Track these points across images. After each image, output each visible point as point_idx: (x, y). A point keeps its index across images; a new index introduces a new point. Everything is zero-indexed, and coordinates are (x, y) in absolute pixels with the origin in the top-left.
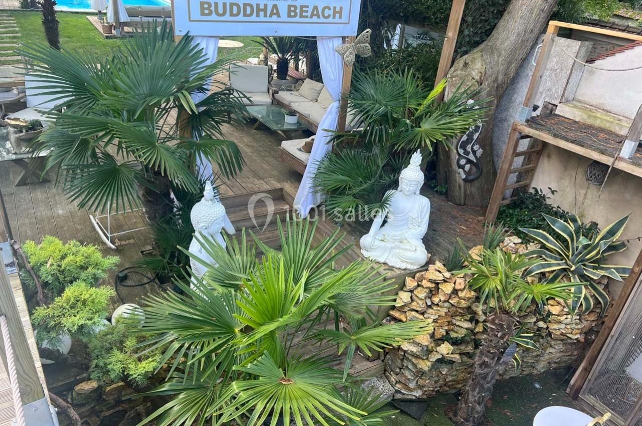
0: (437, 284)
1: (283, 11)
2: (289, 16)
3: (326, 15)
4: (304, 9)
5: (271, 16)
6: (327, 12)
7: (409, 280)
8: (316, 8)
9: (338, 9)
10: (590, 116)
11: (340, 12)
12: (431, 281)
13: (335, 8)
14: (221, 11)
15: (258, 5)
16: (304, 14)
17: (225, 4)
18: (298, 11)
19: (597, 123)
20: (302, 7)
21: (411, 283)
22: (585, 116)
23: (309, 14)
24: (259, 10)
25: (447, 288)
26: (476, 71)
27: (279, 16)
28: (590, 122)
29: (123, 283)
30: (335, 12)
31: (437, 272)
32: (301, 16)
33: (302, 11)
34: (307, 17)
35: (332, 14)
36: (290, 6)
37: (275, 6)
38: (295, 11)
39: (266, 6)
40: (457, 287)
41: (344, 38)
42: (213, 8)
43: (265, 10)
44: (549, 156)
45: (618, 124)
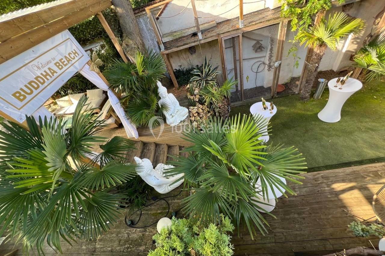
0: (197, 112)
1: (55, 68)
2: (60, 69)
3: (73, 57)
4: (62, 61)
5: (53, 75)
7: (191, 118)
8: (66, 57)
9: (74, 52)
10: (174, 36)
11: (76, 52)
12: (196, 113)
13: (72, 51)
14: (29, 91)
15: (42, 74)
16: (65, 63)
17: (26, 86)
18: (61, 64)
19: (177, 37)
20: (60, 60)
21: (193, 119)
22: (172, 37)
23: (66, 62)
24: (45, 76)
25: (201, 111)
26: (133, 44)
27: (56, 73)
28: (175, 38)
30: (74, 54)
31: (194, 110)
32: (65, 65)
33: (63, 63)
34: (67, 64)
35: (74, 55)
36: (55, 64)
37: (49, 69)
38: (60, 65)
39: (45, 71)
40: (201, 108)
41: (87, 63)
42: (23, 93)
43: (47, 74)
44: (172, 57)
45: (183, 33)
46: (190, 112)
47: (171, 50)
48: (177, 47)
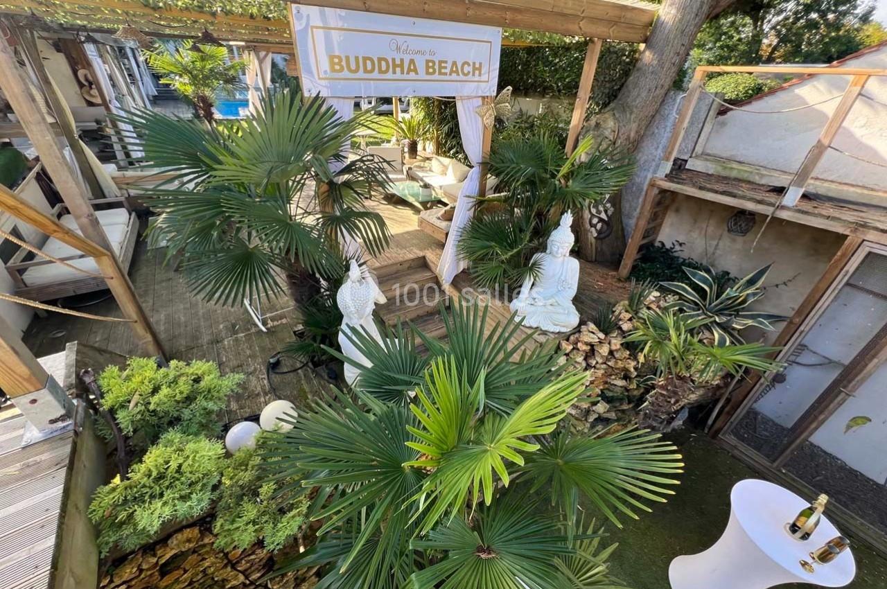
0: (592, 346)
1: (421, 66)
2: (428, 73)
3: (466, 72)
4: (443, 65)
5: (408, 73)
6: (466, 69)
7: (564, 344)
8: (454, 63)
9: (477, 66)
10: (725, 168)
11: (480, 69)
12: (586, 344)
13: (474, 63)
14: (353, 67)
15: (394, 60)
16: (443, 71)
17: (357, 58)
18: (437, 67)
19: (734, 174)
20: (441, 62)
21: (567, 347)
22: (720, 169)
23: (448, 71)
24: (395, 66)
25: (603, 352)
26: (609, 130)
27: (417, 73)
28: (725, 173)
29: (277, 371)
30: (475, 69)
31: (591, 334)
32: (440, 73)
33: (440, 68)
34: (446, 74)
35: (471, 70)
36: (428, 62)
37: (412, 61)
38: (433, 67)
39: (402, 60)
40: (614, 348)
41: (483, 98)
42: (344, 63)
43: (401, 66)
45: (757, 174)
46: (578, 330)
47: (679, 186)
48: (701, 188)
